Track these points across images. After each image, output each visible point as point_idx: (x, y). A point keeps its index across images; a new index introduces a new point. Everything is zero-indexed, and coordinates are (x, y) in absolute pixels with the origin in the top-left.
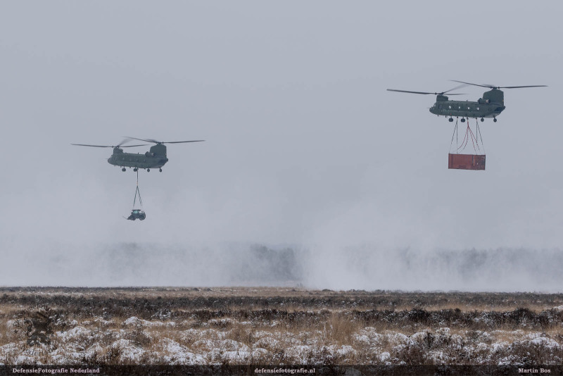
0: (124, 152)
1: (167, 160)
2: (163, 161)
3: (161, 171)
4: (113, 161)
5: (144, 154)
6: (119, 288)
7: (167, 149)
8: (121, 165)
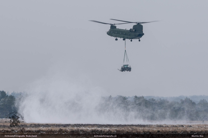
0: (117, 28)
1: (143, 34)
2: (141, 35)
3: (139, 41)
4: (110, 33)
5: (129, 30)
6: (133, 125)
7: (143, 27)
8: (115, 37)
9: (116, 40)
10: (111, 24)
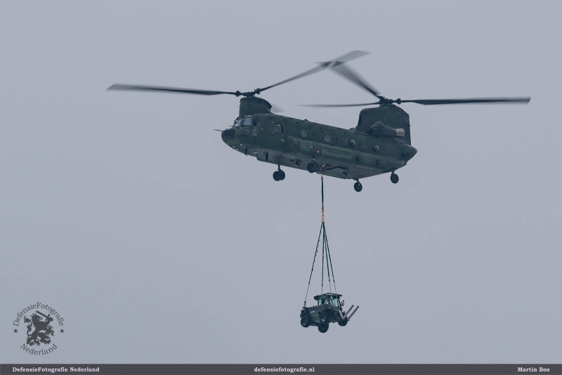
3: (395, 179)
8: (271, 161)
9: (279, 176)
10: (238, 94)
